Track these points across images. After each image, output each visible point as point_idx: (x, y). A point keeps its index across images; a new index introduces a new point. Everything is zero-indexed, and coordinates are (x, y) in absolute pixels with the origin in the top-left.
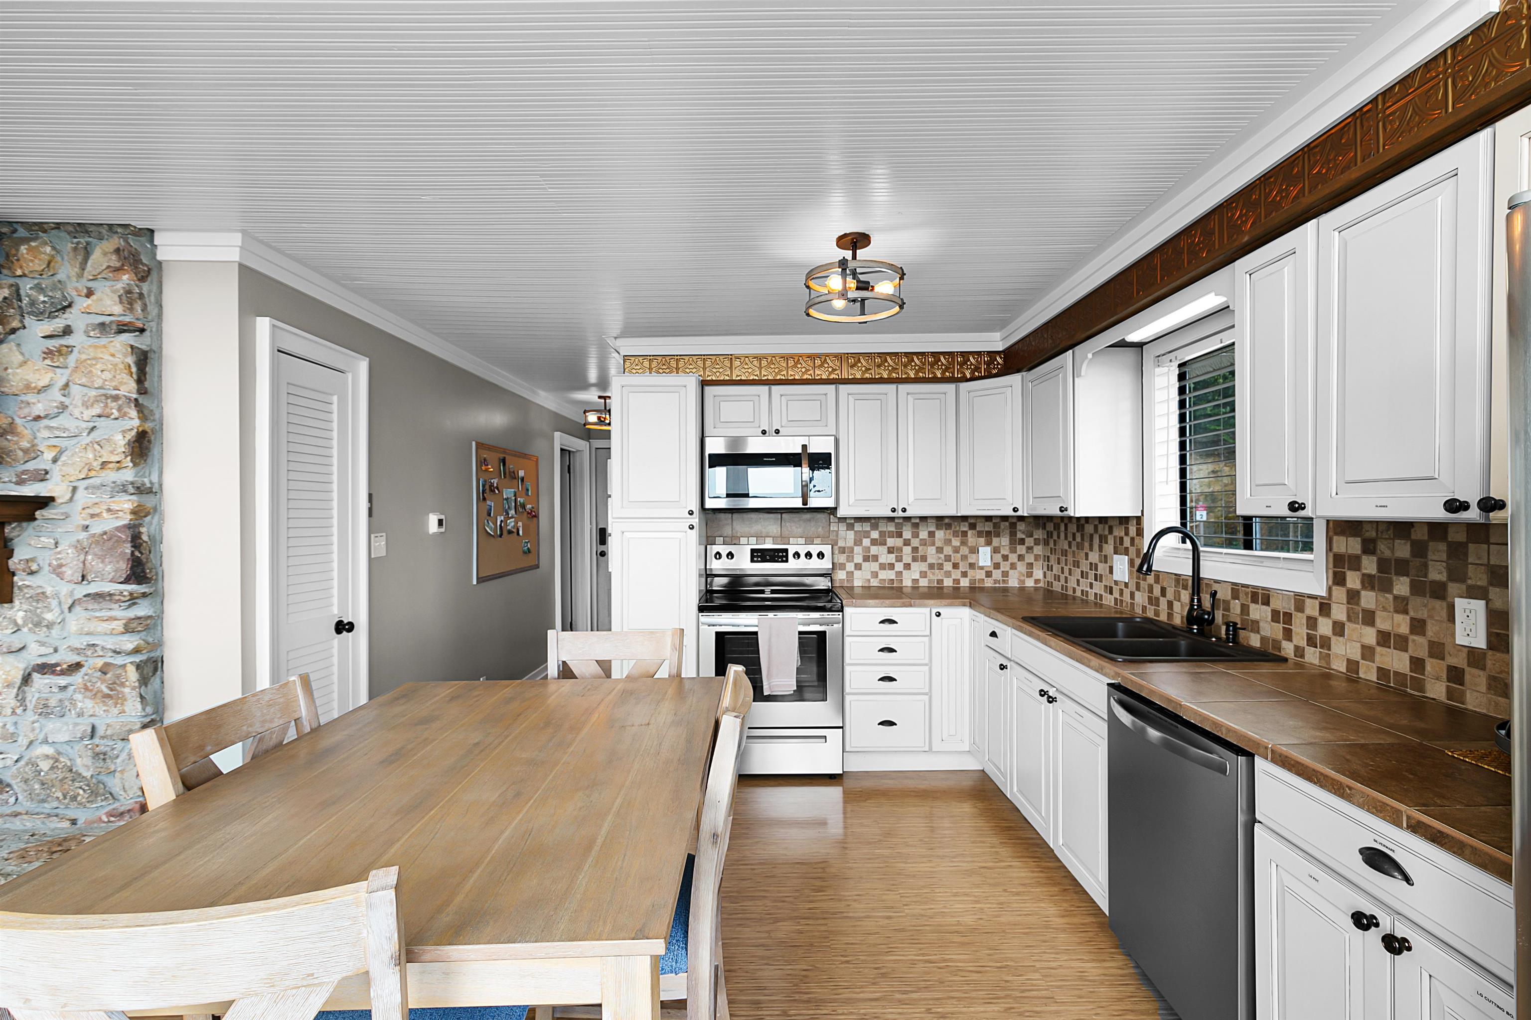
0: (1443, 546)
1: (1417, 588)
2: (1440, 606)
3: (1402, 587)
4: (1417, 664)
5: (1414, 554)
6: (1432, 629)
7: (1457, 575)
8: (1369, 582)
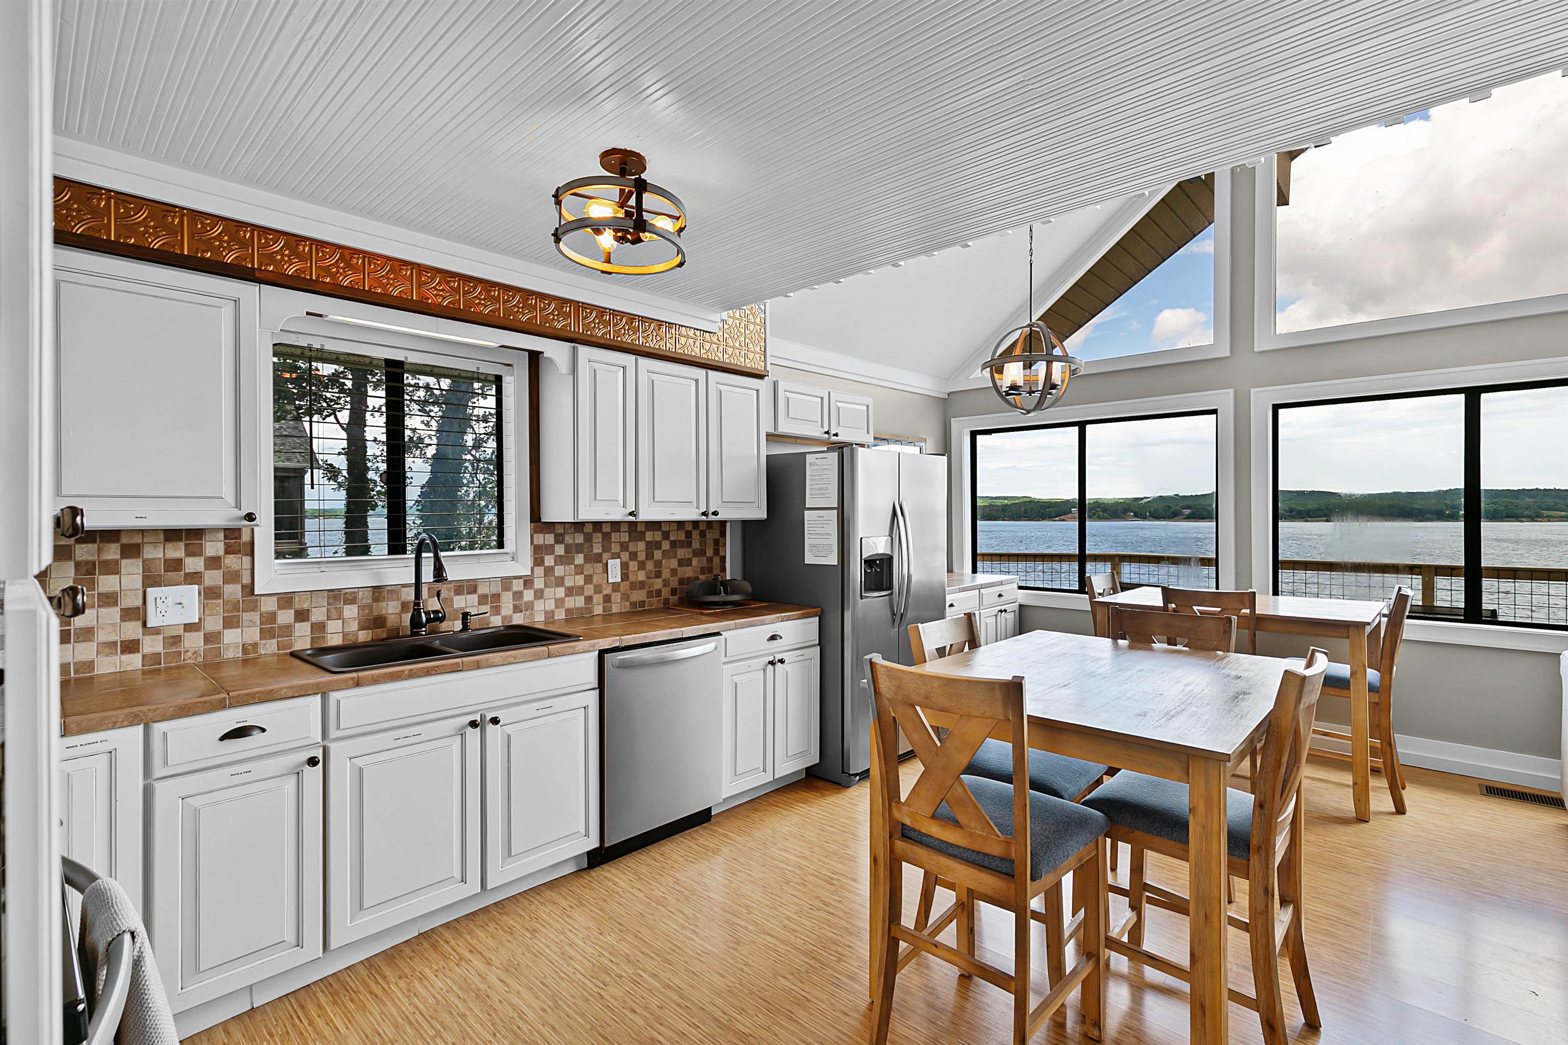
0: (600, 535)
1: (587, 559)
2: (599, 566)
3: (579, 559)
4: (589, 599)
5: (585, 540)
6: (596, 579)
7: (607, 548)
8: (560, 560)
